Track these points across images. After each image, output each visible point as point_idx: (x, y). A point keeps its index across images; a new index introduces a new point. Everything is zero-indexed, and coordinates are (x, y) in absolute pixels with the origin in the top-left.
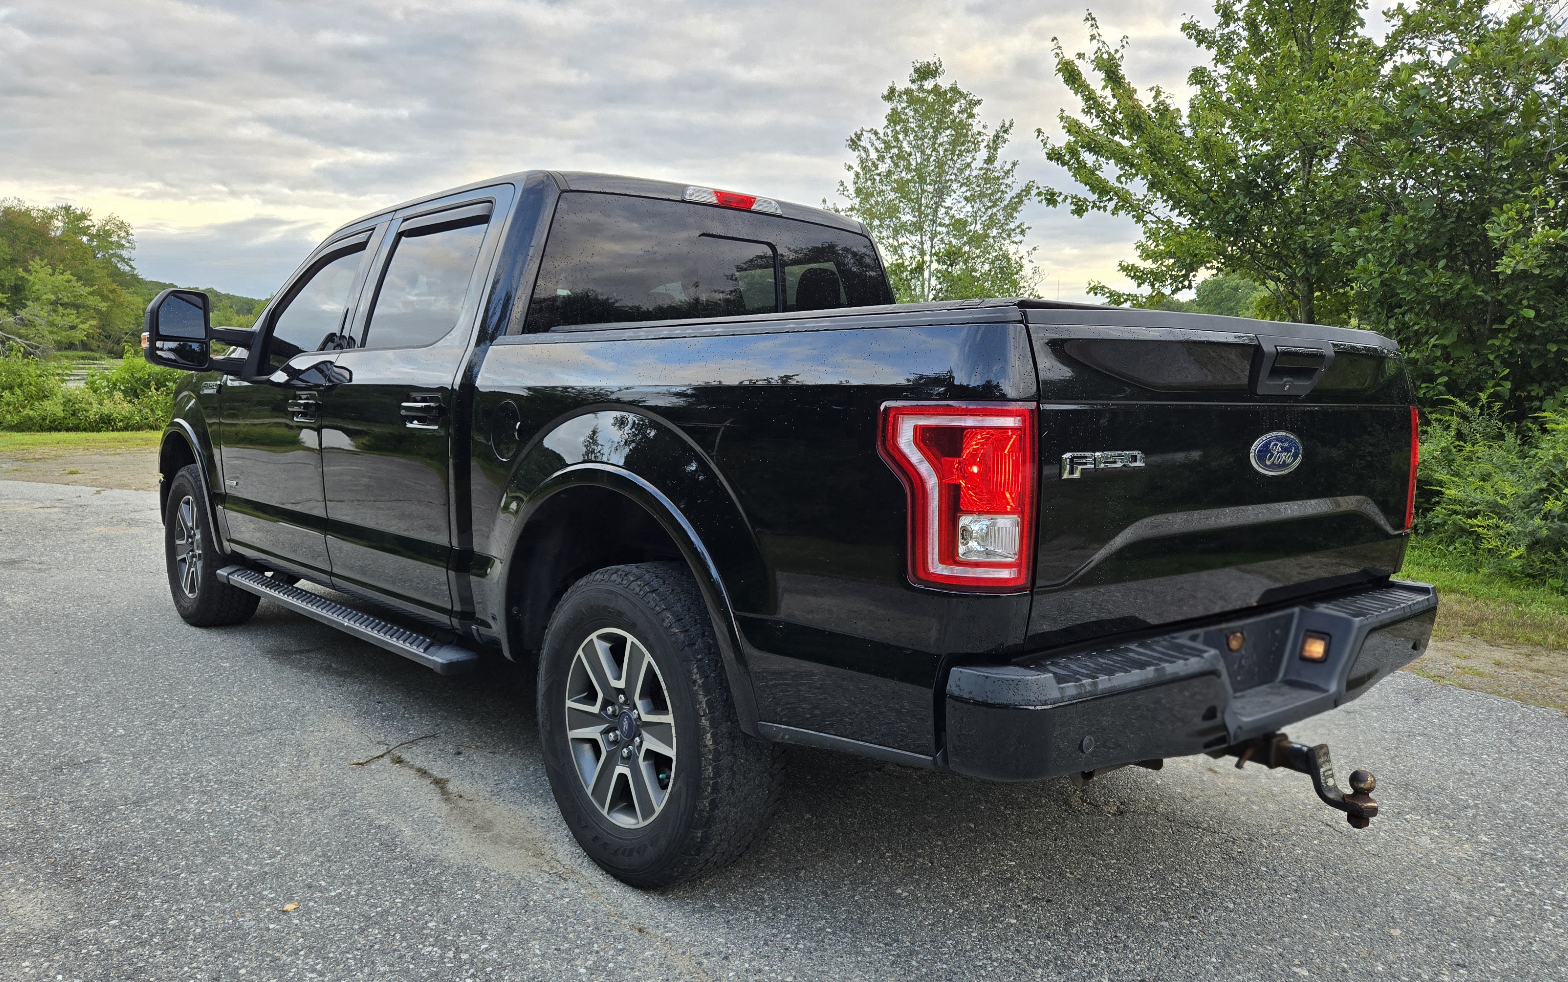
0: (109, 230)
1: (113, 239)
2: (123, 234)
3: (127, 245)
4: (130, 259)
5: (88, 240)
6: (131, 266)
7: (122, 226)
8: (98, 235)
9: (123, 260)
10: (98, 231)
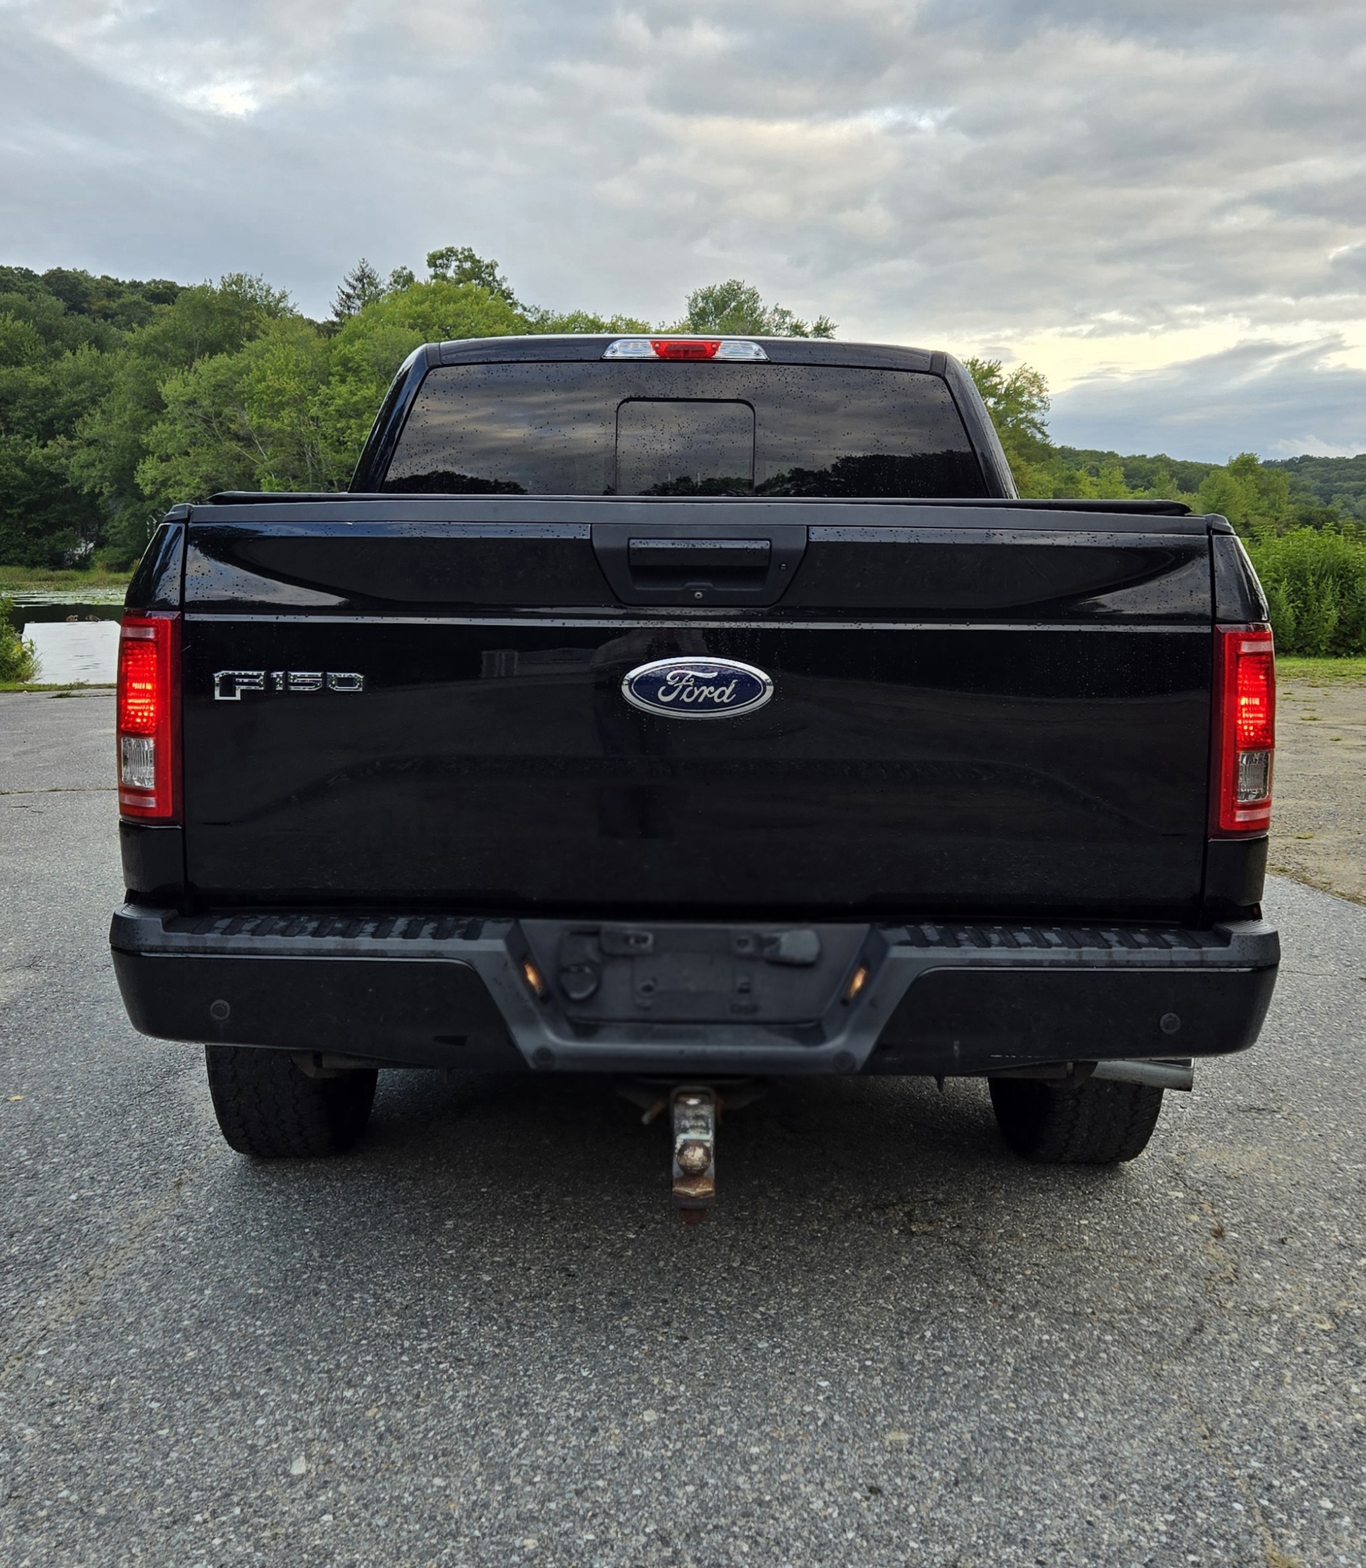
0: (1019, 387)
1: (1024, 399)
2: (1036, 391)
3: (1039, 404)
4: (1043, 424)
5: (995, 403)
6: (1043, 433)
7: (1036, 380)
8: (1007, 394)
9: (1035, 426)
10: (1007, 389)
